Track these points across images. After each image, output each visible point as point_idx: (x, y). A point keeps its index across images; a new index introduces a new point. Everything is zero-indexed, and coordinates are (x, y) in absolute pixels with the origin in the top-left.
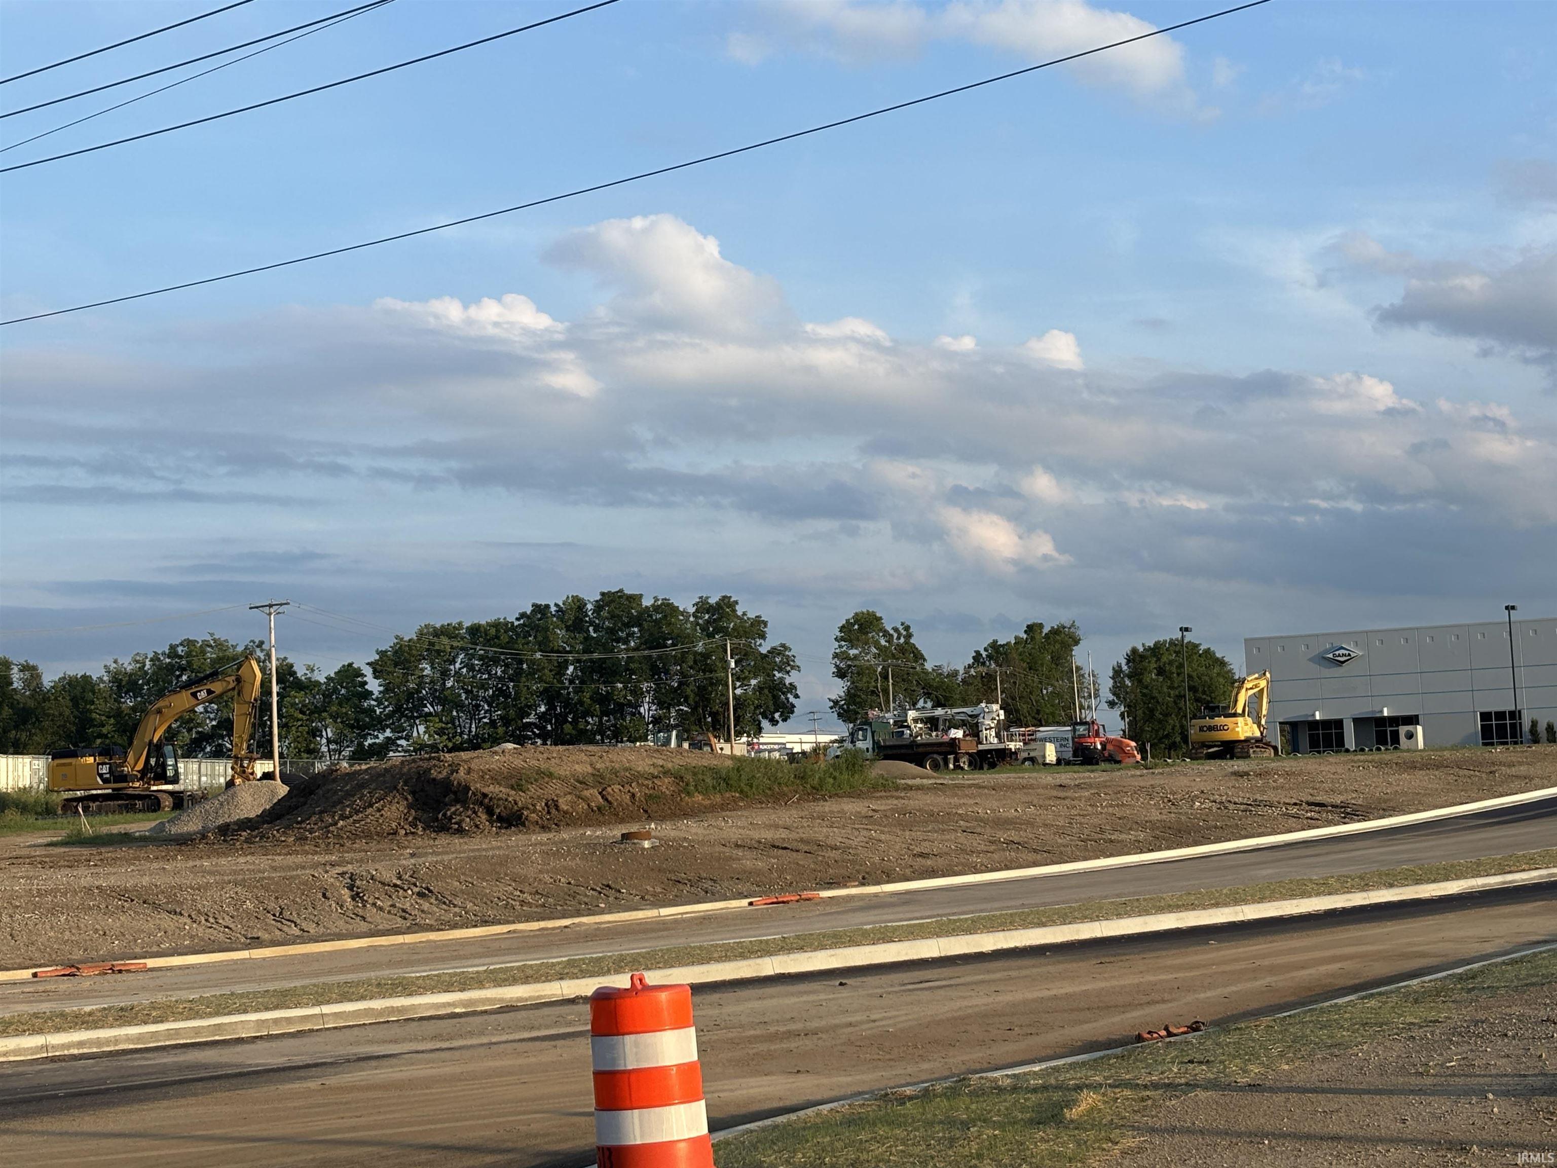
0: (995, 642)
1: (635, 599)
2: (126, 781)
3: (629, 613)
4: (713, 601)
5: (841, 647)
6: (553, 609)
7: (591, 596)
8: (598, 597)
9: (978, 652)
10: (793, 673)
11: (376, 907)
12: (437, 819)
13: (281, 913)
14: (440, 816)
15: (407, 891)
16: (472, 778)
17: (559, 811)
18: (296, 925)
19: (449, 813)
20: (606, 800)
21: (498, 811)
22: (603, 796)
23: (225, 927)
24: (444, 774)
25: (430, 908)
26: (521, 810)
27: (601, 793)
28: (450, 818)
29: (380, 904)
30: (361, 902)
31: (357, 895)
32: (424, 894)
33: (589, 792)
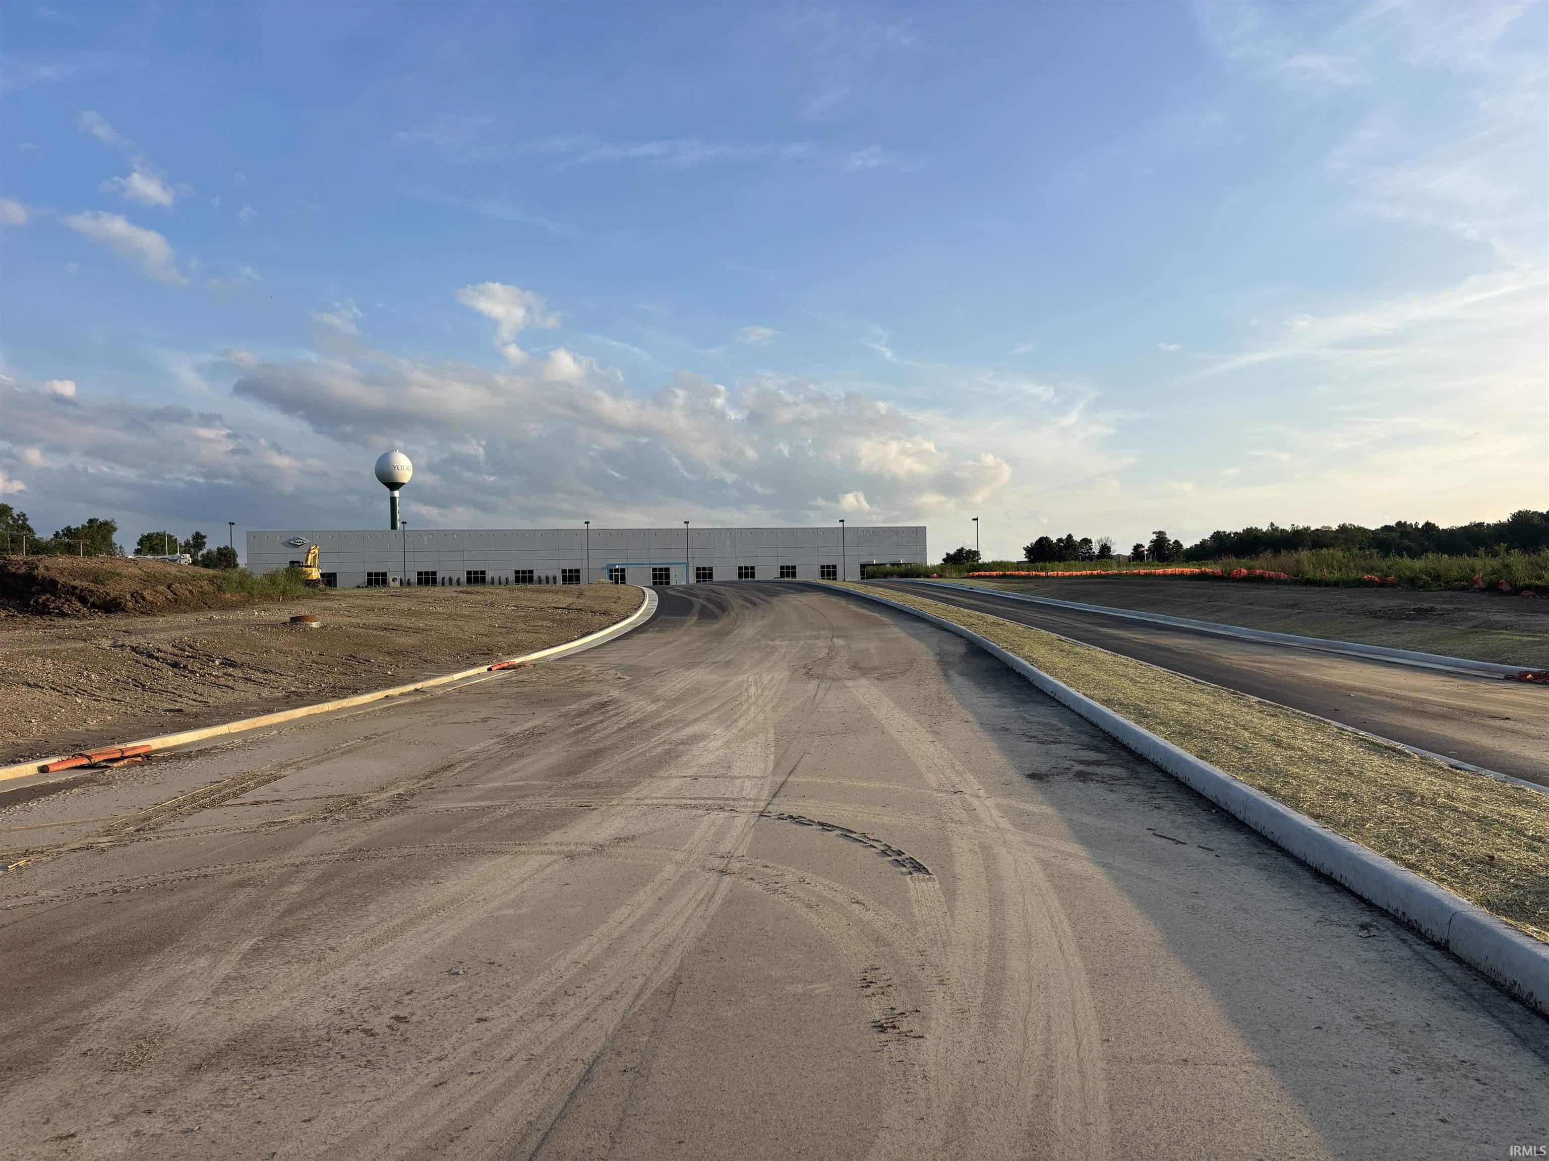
9: (57, 532)
11: (216, 676)
12: (29, 605)
13: (141, 684)
14: (32, 602)
15: (213, 661)
16: (54, 574)
17: (146, 601)
18: (179, 696)
19: (40, 601)
20: (175, 594)
21: (91, 600)
22: (171, 591)
23: (113, 699)
24: (23, 570)
25: (266, 676)
26: (115, 599)
27: (169, 588)
28: (45, 605)
29: (214, 673)
30: (191, 672)
31: (175, 665)
32: (233, 664)
33: (161, 588)
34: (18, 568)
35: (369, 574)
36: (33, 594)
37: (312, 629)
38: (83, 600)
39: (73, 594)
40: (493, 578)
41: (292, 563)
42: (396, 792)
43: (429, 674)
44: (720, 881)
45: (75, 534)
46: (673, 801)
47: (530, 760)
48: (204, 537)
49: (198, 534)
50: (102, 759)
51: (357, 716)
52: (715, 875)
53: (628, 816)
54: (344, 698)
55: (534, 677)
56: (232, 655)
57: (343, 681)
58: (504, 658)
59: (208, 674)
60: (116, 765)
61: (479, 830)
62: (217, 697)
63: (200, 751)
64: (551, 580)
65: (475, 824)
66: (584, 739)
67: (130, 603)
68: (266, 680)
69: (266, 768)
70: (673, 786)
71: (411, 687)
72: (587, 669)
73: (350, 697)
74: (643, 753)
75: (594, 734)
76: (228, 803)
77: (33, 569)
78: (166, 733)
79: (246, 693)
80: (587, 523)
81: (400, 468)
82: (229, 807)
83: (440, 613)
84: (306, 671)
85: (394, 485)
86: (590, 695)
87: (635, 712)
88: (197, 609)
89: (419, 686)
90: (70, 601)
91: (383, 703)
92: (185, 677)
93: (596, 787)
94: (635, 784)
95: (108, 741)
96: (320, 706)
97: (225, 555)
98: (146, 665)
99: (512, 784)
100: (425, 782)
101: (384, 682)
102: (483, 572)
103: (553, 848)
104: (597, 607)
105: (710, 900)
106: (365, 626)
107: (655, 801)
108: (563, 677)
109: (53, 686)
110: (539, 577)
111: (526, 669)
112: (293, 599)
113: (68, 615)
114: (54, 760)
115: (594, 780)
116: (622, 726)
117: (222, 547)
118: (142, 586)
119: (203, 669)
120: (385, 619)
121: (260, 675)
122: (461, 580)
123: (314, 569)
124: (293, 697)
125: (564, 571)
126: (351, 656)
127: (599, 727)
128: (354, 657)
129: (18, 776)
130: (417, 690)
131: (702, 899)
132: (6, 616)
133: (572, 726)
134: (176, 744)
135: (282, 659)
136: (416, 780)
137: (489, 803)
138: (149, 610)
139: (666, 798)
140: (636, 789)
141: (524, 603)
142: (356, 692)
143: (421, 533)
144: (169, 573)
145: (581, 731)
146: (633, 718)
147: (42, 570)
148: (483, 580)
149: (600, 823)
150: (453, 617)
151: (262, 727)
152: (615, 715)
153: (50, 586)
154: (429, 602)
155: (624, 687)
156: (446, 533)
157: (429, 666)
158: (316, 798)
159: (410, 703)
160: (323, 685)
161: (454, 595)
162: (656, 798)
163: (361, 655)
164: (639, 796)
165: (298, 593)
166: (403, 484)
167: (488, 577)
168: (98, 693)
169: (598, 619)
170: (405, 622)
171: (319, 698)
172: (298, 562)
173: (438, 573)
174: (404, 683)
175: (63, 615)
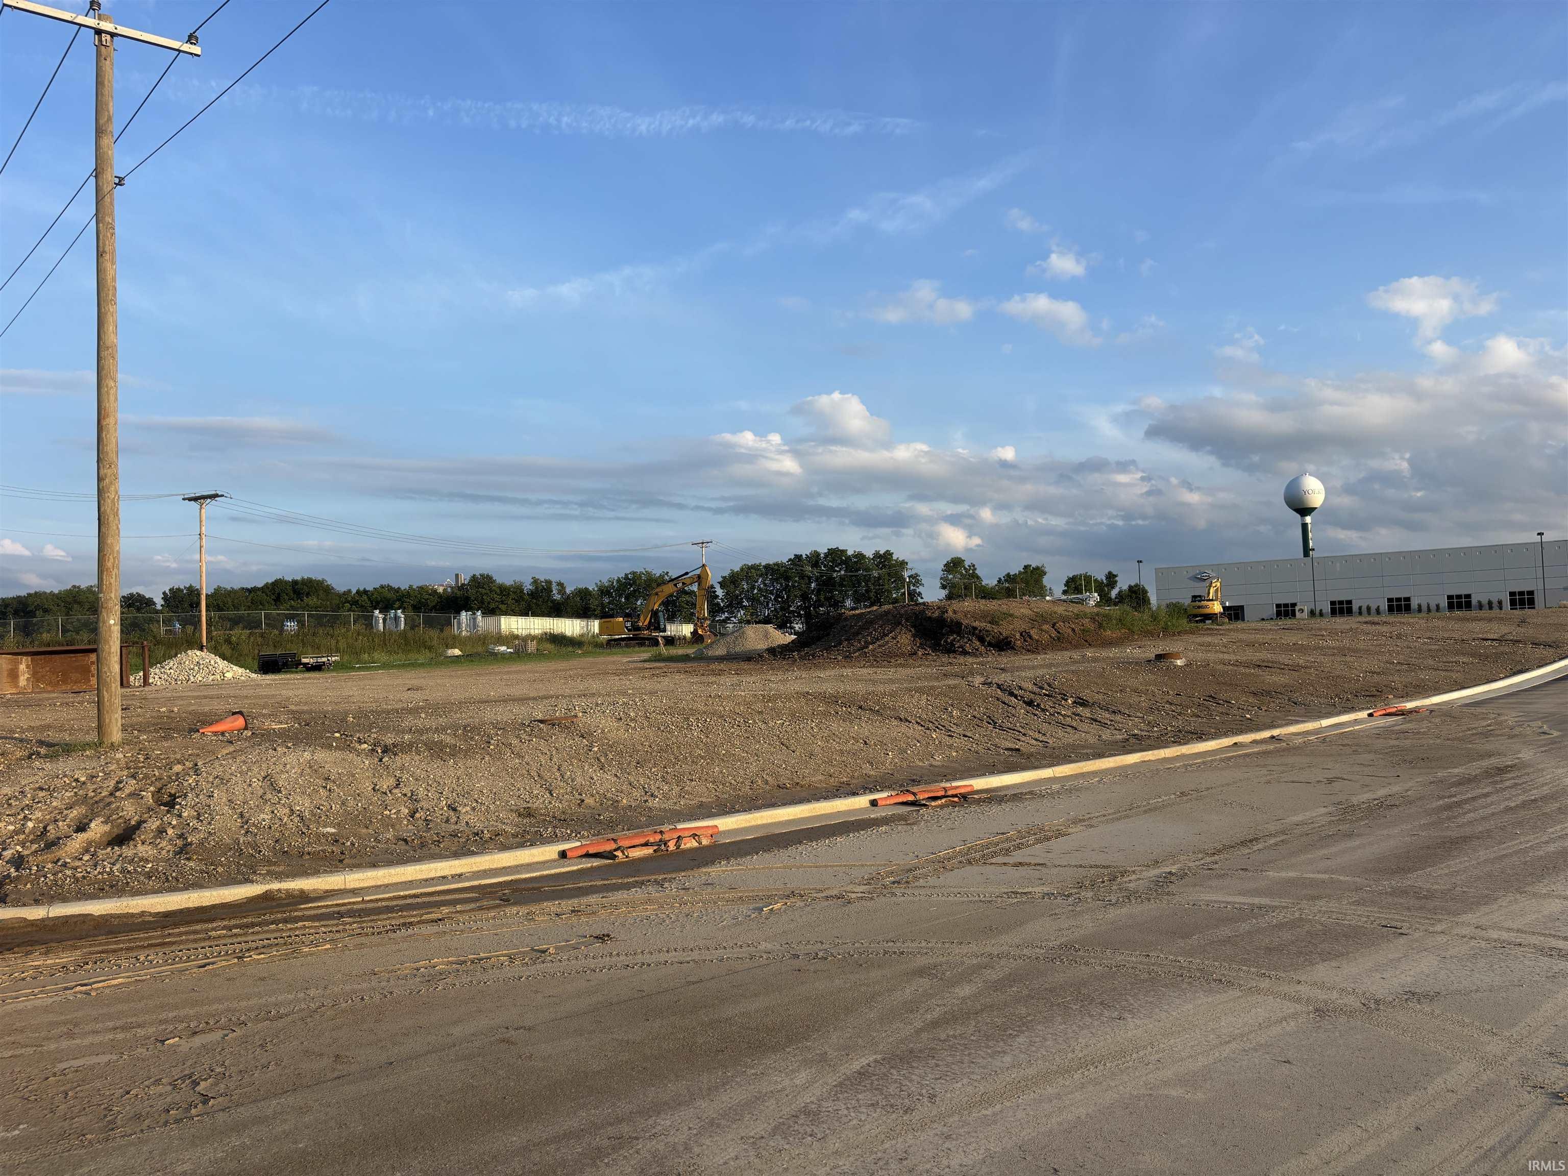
0: (1009, 574)
1: (844, 552)
2: (640, 630)
3: (841, 559)
4: (882, 552)
5: (944, 574)
6: (804, 556)
7: (823, 550)
8: (826, 551)
9: (1000, 579)
10: (920, 587)
11: (1064, 716)
12: (940, 645)
13: (993, 721)
14: (942, 642)
15: (1066, 700)
16: (959, 617)
17: (1032, 639)
18: (1024, 735)
19: (949, 640)
20: (1059, 632)
21: (988, 639)
22: (1055, 630)
23: (965, 736)
24: (936, 614)
25: (1112, 717)
26: (1007, 638)
27: (1053, 627)
28: (952, 644)
29: (1063, 712)
30: (1043, 710)
31: (1030, 703)
32: (1083, 703)
33: (1045, 627)
34: (933, 613)
35: (1278, 606)
36: (943, 635)
37: (1175, 666)
38: (981, 640)
39: (973, 634)
40: (1420, 606)
41: (1194, 597)
42: (1168, 870)
43: (1293, 718)
44: (1542, 1116)
45: (1013, 579)
46: (1535, 940)
47: (1357, 843)
48: (1116, 576)
49: (1110, 573)
50: (927, 796)
51: (1191, 766)
52: (1539, 1102)
53: (1448, 955)
54: (1185, 744)
55: (1424, 726)
56: (1086, 694)
57: (1195, 724)
58: (1395, 701)
59: (1058, 713)
60: (933, 804)
61: (1228, 940)
62: (1059, 737)
63: (1015, 795)
64: (1495, 605)
65: (1225, 931)
66: (1449, 818)
67: (1019, 642)
68: (1112, 721)
69: (1058, 822)
70: (1546, 913)
71: (1266, 734)
72: (1503, 718)
73: (1192, 743)
74: (1525, 851)
75: (1466, 813)
76: (993, 860)
77: (943, 613)
78: (992, 773)
79: (1089, 734)
80: (1540, 534)
81: (1310, 492)
82: (993, 865)
83: (1329, 648)
84: (1156, 712)
85: (1304, 511)
86: (1490, 755)
87: (1543, 785)
88: (1076, 647)
89: (1276, 732)
90: (971, 641)
91: (1228, 752)
92: (1035, 715)
93: (1425, 897)
94: (1486, 899)
95: (940, 778)
96: (1156, 752)
97: (1135, 592)
98: (1004, 703)
99: (1312, 876)
100: (1209, 859)
101: (1238, 727)
102: (1408, 599)
103: (1304, 990)
104: (1543, 638)
105: (1505, 1155)
106: (1238, 664)
107: (1505, 935)
108: (1464, 728)
109: (919, 721)
110: (1480, 602)
111: (1419, 716)
112: (1174, 635)
113: (968, 653)
114: (884, 795)
115: (1428, 886)
116: (1513, 805)
117: (1133, 584)
118: (1030, 625)
119: (1054, 707)
120: (1264, 655)
121: (1108, 716)
122: (1381, 608)
123: (1215, 602)
124: (1132, 740)
125: (1512, 594)
126: (1211, 696)
127: (1481, 801)
128: (1213, 698)
129: (852, 808)
130: (1273, 737)
131: (1493, 1149)
132: (922, 655)
133: (1444, 797)
134: (999, 785)
135: (1135, 699)
136: (1200, 856)
137: (1264, 901)
138: (1034, 647)
139: (1525, 932)
140: (1484, 909)
141: (1442, 634)
142: (1201, 737)
143: (1333, 559)
144: (1055, 613)
145: (1449, 807)
146: (1535, 794)
147: (950, 613)
148: (1408, 608)
149: (1399, 959)
150: (1342, 651)
151: (1088, 773)
152: (1511, 787)
153: (956, 627)
154: (1323, 636)
155: (1544, 745)
156: (1362, 557)
157: (1297, 709)
158: (1081, 866)
159: (1258, 753)
160: (1169, 728)
161: (1354, 626)
162: (1509, 930)
163: (1222, 696)
164: (1484, 921)
165: (1180, 629)
166: (1316, 508)
167: (1414, 604)
168: (954, 728)
169: (1541, 652)
170: (1284, 659)
171: (1160, 743)
172: (1200, 596)
173: (1354, 602)
174: (1259, 729)
175: (965, 653)
